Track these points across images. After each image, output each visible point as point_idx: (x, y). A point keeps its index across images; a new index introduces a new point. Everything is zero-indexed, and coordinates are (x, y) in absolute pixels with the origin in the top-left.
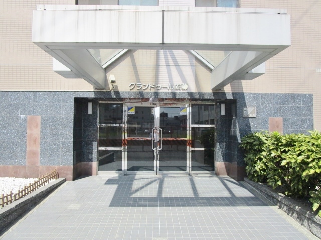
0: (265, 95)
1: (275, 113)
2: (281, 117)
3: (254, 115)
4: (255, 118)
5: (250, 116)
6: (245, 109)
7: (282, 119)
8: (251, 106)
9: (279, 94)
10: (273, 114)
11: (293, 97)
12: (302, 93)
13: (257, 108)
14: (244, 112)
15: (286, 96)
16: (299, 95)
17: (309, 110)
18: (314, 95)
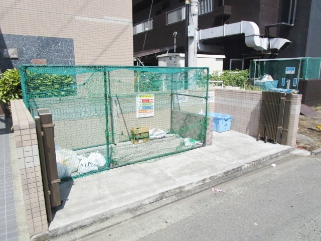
0: (26, 37)
1: (37, 55)
2: (45, 58)
3: (16, 56)
4: (17, 59)
5: (12, 57)
6: (5, 50)
7: (45, 60)
8: (11, 47)
9: (41, 37)
10: (35, 55)
11: (55, 41)
12: (63, 37)
13: (18, 49)
14: (5, 53)
15: (48, 39)
16: (60, 39)
17: (70, 53)
18: (74, 39)
